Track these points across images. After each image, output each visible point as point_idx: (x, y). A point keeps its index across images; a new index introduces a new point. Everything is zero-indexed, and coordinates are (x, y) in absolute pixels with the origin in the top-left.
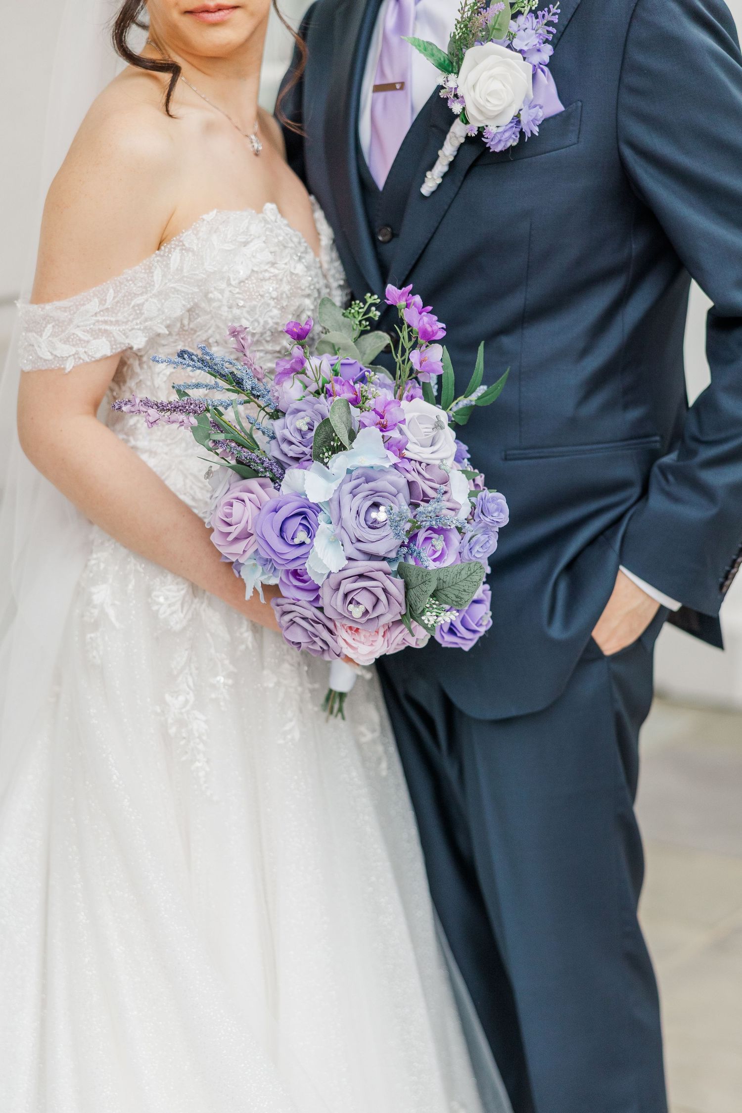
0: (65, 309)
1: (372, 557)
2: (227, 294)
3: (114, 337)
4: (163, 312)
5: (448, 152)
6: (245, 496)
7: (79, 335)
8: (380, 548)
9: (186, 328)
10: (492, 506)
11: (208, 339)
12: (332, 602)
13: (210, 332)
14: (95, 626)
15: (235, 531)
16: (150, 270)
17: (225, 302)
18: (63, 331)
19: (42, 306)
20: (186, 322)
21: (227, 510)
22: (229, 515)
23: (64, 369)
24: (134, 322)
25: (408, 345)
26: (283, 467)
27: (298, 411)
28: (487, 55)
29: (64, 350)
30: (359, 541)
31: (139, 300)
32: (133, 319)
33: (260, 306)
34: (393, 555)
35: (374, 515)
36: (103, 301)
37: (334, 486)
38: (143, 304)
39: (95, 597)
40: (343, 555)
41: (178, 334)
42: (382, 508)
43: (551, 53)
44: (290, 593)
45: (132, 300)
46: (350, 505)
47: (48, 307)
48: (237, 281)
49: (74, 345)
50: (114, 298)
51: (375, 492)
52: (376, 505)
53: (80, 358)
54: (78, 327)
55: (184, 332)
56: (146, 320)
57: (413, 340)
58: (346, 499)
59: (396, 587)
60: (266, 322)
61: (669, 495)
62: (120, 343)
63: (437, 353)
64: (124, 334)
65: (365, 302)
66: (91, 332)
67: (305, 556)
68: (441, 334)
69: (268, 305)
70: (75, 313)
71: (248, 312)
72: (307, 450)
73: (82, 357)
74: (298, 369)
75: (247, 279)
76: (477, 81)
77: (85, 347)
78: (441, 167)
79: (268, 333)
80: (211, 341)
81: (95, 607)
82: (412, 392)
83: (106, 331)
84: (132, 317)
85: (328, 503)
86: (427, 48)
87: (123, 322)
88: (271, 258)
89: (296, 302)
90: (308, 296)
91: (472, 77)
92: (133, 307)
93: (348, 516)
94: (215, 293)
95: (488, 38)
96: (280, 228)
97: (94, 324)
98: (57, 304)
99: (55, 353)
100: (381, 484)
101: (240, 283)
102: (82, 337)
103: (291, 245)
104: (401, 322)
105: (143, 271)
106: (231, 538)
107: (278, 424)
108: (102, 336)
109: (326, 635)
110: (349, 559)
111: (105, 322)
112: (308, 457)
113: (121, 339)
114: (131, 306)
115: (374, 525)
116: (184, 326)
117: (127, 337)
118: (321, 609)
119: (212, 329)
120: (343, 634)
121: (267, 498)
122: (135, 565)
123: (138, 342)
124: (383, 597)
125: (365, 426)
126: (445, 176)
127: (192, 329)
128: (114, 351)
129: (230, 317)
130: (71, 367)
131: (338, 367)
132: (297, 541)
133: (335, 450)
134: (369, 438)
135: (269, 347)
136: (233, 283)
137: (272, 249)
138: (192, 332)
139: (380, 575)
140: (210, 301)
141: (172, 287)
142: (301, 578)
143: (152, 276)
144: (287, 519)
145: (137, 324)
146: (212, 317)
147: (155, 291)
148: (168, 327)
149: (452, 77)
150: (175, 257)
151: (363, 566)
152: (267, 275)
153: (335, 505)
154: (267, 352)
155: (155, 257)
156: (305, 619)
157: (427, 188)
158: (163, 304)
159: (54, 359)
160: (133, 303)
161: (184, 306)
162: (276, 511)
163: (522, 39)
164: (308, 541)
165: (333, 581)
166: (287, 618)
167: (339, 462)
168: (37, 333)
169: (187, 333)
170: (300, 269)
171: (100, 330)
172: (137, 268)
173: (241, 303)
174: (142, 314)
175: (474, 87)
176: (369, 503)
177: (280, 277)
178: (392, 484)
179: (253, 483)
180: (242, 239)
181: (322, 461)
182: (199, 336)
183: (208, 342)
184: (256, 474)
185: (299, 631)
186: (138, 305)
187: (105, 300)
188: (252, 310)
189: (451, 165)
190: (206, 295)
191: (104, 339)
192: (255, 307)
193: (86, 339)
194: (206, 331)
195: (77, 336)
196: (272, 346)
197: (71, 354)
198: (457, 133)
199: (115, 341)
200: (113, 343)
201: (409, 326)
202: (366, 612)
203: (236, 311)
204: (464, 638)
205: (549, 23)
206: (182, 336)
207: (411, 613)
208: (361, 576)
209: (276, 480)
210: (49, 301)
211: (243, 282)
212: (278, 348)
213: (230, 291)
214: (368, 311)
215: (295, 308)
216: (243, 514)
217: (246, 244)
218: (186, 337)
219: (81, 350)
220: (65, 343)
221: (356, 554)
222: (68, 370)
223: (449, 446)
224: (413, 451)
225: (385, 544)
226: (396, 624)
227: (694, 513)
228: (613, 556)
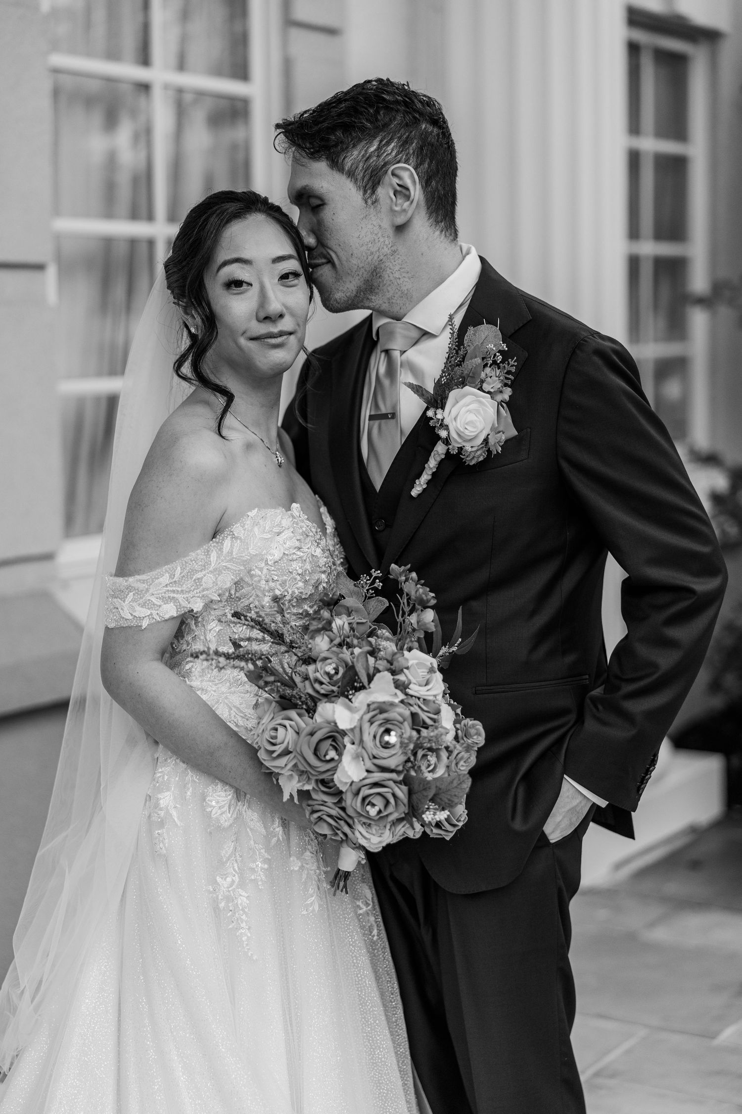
0: (143, 582)
1: (383, 769)
2: (265, 571)
3: (179, 602)
4: (217, 585)
5: (432, 463)
6: (287, 723)
7: (154, 601)
8: (392, 763)
9: (233, 597)
10: (473, 731)
11: (250, 604)
12: (353, 803)
13: (251, 599)
14: (162, 824)
15: (279, 749)
16: (208, 553)
17: (263, 577)
18: (141, 598)
19: (126, 578)
20: (233, 592)
21: (273, 733)
22: (276, 737)
23: (141, 626)
24: (195, 591)
25: (407, 609)
26: (315, 701)
27: (326, 659)
28: (464, 396)
29: (141, 612)
30: (374, 757)
31: (199, 575)
32: (194, 589)
33: (290, 580)
34: (400, 768)
35: (387, 738)
36: (172, 576)
37: (357, 716)
38: (202, 578)
39: (161, 802)
40: (364, 768)
41: (227, 601)
42: (393, 733)
43: (510, 394)
44: (319, 797)
45: (194, 575)
46: (369, 731)
47: (131, 579)
48: (273, 562)
49: (149, 609)
50: (181, 573)
51: (387, 721)
52: (388, 731)
53: (153, 618)
54: (153, 595)
55: (231, 600)
56: (203, 590)
57: (411, 605)
58: (366, 725)
59: (402, 793)
60: (293, 592)
61: (599, 720)
62: (184, 607)
63: (429, 616)
64: (187, 600)
65: (371, 576)
66: (162, 598)
67: (335, 769)
68: (433, 602)
69: (296, 579)
70: (151, 584)
71: (280, 584)
72: (335, 689)
73: (155, 617)
74: (327, 627)
75: (280, 560)
76: (458, 415)
77: (157, 610)
78: (426, 476)
79: (295, 600)
80: (251, 606)
81: (161, 809)
82: (410, 644)
83: (174, 598)
84: (193, 587)
85: (352, 730)
86: (418, 390)
87: (187, 592)
88: (297, 544)
89: (316, 577)
90: (324, 572)
91: (454, 411)
92: (195, 580)
93: (367, 738)
94: (256, 570)
95: (463, 384)
96: (303, 521)
97: (165, 593)
98: (138, 577)
99: (134, 614)
100: (393, 715)
101: (274, 563)
102: (156, 602)
103: (311, 534)
104: (401, 592)
105: (203, 554)
106: (275, 755)
107: (311, 668)
108: (171, 601)
109: (346, 829)
110: (368, 771)
111: (174, 591)
112: (336, 694)
113: (184, 604)
114: (193, 580)
115: (386, 746)
116: (231, 595)
117: (189, 603)
118: (343, 809)
119: (253, 597)
120: (359, 827)
121: (303, 725)
122: (192, 777)
123: (198, 606)
124: (392, 800)
125: (379, 671)
126: (429, 483)
127: (237, 597)
128: (179, 613)
129: (267, 588)
130: (146, 625)
131: (355, 626)
132: (328, 758)
133: (358, 689)
134: (384, 679)
135: (295, 611)
136: (270, 563)
137: (298, 538)
138: (237, 599)
139: (391, 783)
140: (252, 576)
141: (224, 566)
142: (328, 785)
143: (210, 558)
144: (321, 741)
145: (197, 593)
146: (254, 589)
147: (211, 569)
148: (219, 595)
149: (439, 411)
150: (227, 543)
151: (378, 776)
152: (295, 557)
153: (357, 731)
154: (294, 614)
155: (212, 544)
156: (330, 816)
157: (415, 492)
158: (216, 579)
159: (134, 618)
160: (194, 577)
161: (232, 579)
162: (312, 734)
163: (489, 384)
164: (337, 757)
165: (354, 788)
166: (316, 815)
167: (361, 699)
168: (121, 599)
169: (233, 600)
170: (318, 552)
171: (169, 597)
172: (199, 551)
173: (276, 578)
174: (202, 585)
175: (455, 419)
176: (382, 729)
177: (304, 558)
178: (400, 715)
179: (293, 714)
180: (276, 530)
181: (347, 697)
182: (243, 602)
183: (249, 607)
184: (295, 706)
185: (325, 826)
186: (198, 579)
187: (174, 575)
188: (283, 583)
189: (434, 474)
190: (249, 572)
191: (172, 604)
192: (286, 581)
193: (158, 604)
194: (248, 599)
195: (152, 601)
196: (296, 610)
197: (147, 615)
198: (440, 450)
199: (180, 605)
200: (178, 607)
201: (407, 595)
202: (380, 812)
203: (272, 584)
204: (447, 831)
205: (509, 372)
206: (229, 602)
207: (413, 812)
208: (376, 785)
209: (311, 711)
210: (130, 575)
211: (277, 562)
212: (301, 611)
213: (268, 569)
214: (373, 582)
215: (315, 581)
216: (286, 737)
217: (279, 534)
218: (232, 603)
219: (155, 613)
220: (142, 607)
221: (373, 768)
222: (144, 627)
223: (438, 686)
224: (414, 689)
225: (395, 760)
226: (400, 820)
227: (619, 732)
228: (559, 766)
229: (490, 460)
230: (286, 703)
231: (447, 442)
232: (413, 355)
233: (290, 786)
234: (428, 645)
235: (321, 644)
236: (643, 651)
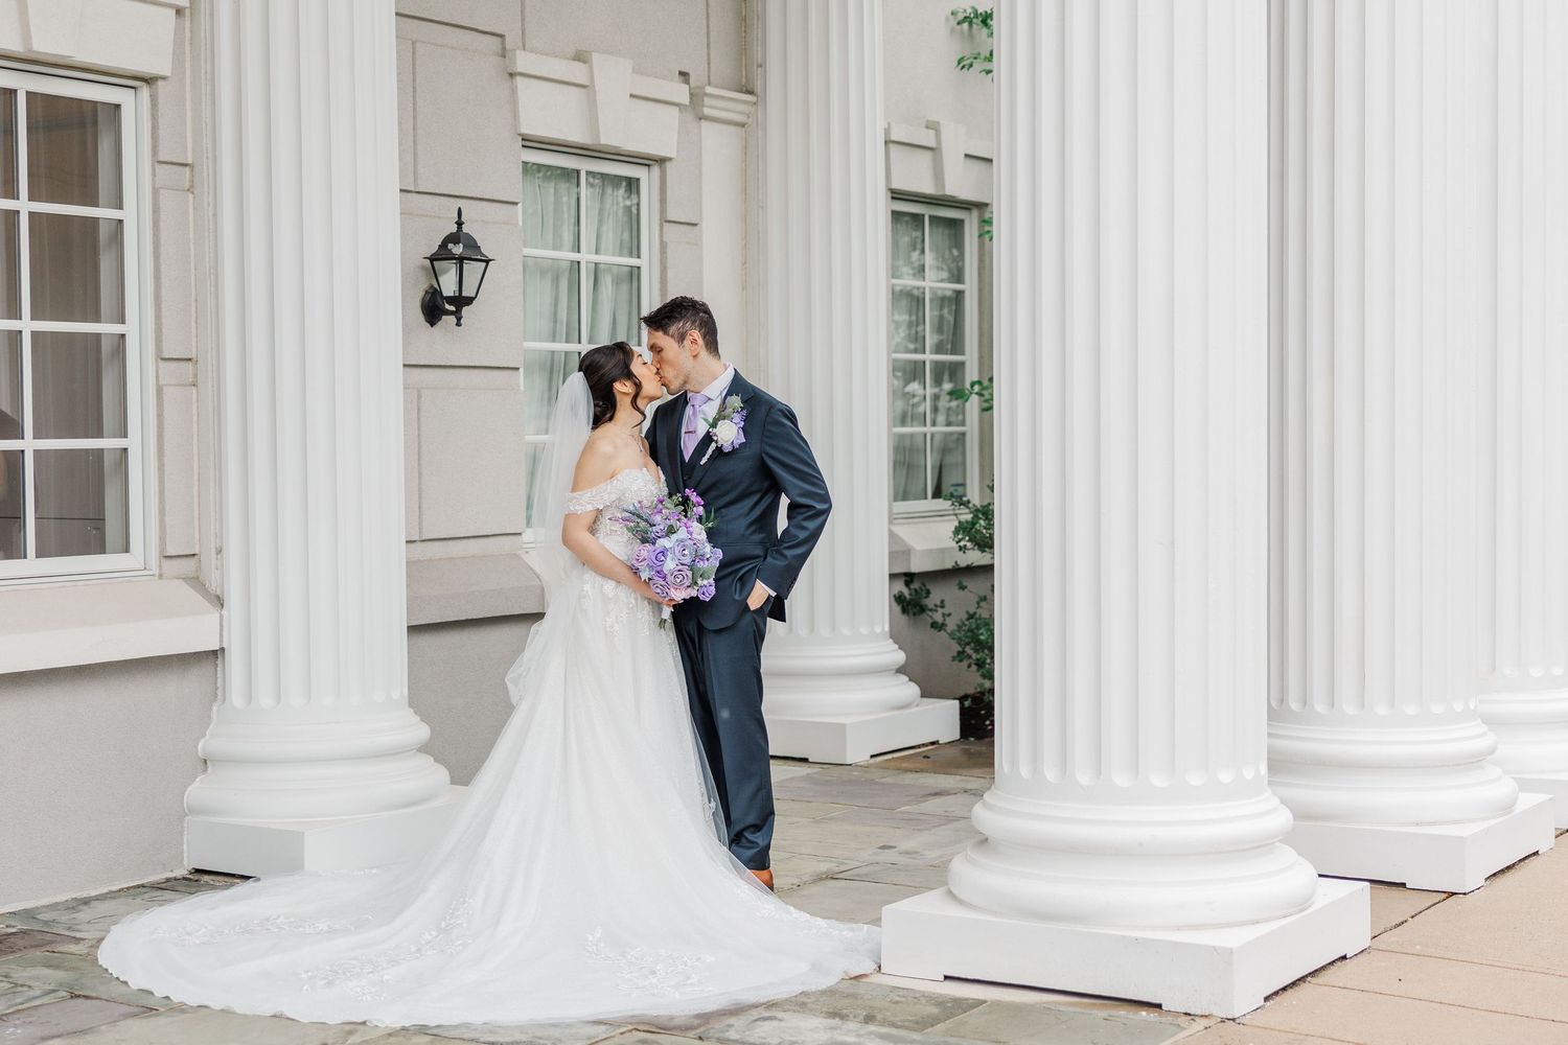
0: (580, 496)
1: (683, 565)
3: (594, 504)
5: (710, 452)
8: (686, 562)
12: (670, 579)
15: (641, 560)
16: (607, 486)
18: (580, 502)
19: (574, 494)
25: (691, 507)
26: (656, 540)
27: (660, 524)
29: (580, 508)
30: (679, 560)
32: (600, 500)
34: (689, 564)
35: (684, 553)
36: (592, 494)
37: (672, 544)
40: (675, 564)
41: (618, 504)
42: (686, 551)
43: (743, 424)
44: (657, 578)
46: (677, 549)
49: (583, 507)
50: (596, 493)
51: (684, 546)
52: (684, 550)
53: (585, 511)
54: (585, 501)
57: (693, 506)
58: (676, 547)
59: (690, 574)
61: (774, 558)
66: (589, 503)
67: (663, 566)
70: (583, 497)
74: (661, 512)
78: (707, 456)
82: (693, 520)
85: (670, 549)
86: (706, 420)
87: (597, 500)
93: (677, 552)
95: (724, 419)
97: (590, 501)
98: (578, 494)
99: (577, 509)
100: (686, 543)
102: (586, 504)
104: (690, 501)
106: (639, 563)
107: (654, 528)
110: (676, 566)
112: (664, 536)
113: (598, 505)
115: (684, 555)
118: (666, 583)
120: (672, 589)
121: (651, 548)
124: (685, 579)
125: (680, 528)
126: (708, 459)
130: (582, 514)
132: (661, 561)
133: (672, 534)
134: (683, 531)
135: (649, 507)
137: (645, 482)
139: (685, 570)
141: (613, 491)
142: (660, 572)
144: (658, 554)
145: (603, 501)
150: (615, 482)
151: (680, 567)
152: (643, 489)
153: (672, 549)
157: (702, 463)
159: (576, 511)
162: (654, 552)
164: (664, 561)
165: (671, 573)
167: (674, 538)
168: (571, 502)
172: (604, 484)
176: (682, 549)
177: (649, 490)
178: (689, 545)
179: (647, 544)
180: (636, 478)
181: (668, 537)
184: (648, 542)
189: (711, 455)
195: (584, 504)
197: (582, 510)
198: (713, 445)
200: (593, 506)
201: (692, 502)
202: (681, 584)
207: (693, 586)
208: (679, 571)
209: (654, 544)
210: (576, 492)
211: (636, 492)
216: (644, 554)
217: (637, 480)
219: (586, 508)
220: (580, 506)
221: (678, 564)
222: (580, 515)
223: (704, 536)
224: (694, 536)
225: (687, 560)
226: (689, 587)
227: (781, 563)
228: (754, 575)
229: (734, 450)
230: (644, 541)
231: (717, 442)
232: (703, 407)
233: (645, 575)
234: (700, 520)
235: (658, 518)
236: (793, 530)
